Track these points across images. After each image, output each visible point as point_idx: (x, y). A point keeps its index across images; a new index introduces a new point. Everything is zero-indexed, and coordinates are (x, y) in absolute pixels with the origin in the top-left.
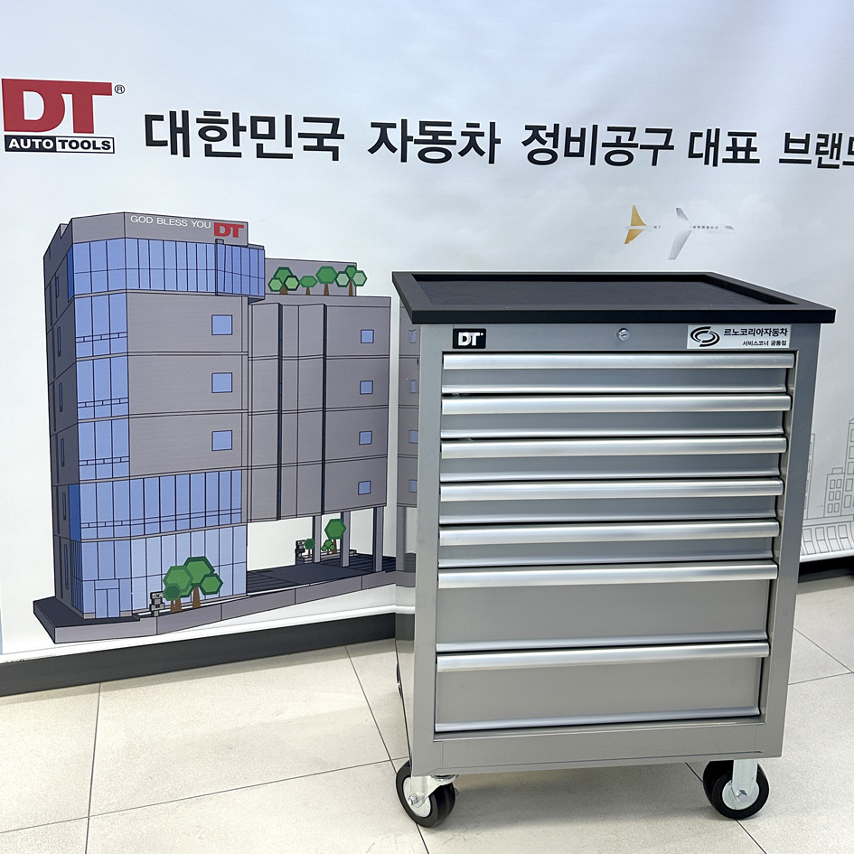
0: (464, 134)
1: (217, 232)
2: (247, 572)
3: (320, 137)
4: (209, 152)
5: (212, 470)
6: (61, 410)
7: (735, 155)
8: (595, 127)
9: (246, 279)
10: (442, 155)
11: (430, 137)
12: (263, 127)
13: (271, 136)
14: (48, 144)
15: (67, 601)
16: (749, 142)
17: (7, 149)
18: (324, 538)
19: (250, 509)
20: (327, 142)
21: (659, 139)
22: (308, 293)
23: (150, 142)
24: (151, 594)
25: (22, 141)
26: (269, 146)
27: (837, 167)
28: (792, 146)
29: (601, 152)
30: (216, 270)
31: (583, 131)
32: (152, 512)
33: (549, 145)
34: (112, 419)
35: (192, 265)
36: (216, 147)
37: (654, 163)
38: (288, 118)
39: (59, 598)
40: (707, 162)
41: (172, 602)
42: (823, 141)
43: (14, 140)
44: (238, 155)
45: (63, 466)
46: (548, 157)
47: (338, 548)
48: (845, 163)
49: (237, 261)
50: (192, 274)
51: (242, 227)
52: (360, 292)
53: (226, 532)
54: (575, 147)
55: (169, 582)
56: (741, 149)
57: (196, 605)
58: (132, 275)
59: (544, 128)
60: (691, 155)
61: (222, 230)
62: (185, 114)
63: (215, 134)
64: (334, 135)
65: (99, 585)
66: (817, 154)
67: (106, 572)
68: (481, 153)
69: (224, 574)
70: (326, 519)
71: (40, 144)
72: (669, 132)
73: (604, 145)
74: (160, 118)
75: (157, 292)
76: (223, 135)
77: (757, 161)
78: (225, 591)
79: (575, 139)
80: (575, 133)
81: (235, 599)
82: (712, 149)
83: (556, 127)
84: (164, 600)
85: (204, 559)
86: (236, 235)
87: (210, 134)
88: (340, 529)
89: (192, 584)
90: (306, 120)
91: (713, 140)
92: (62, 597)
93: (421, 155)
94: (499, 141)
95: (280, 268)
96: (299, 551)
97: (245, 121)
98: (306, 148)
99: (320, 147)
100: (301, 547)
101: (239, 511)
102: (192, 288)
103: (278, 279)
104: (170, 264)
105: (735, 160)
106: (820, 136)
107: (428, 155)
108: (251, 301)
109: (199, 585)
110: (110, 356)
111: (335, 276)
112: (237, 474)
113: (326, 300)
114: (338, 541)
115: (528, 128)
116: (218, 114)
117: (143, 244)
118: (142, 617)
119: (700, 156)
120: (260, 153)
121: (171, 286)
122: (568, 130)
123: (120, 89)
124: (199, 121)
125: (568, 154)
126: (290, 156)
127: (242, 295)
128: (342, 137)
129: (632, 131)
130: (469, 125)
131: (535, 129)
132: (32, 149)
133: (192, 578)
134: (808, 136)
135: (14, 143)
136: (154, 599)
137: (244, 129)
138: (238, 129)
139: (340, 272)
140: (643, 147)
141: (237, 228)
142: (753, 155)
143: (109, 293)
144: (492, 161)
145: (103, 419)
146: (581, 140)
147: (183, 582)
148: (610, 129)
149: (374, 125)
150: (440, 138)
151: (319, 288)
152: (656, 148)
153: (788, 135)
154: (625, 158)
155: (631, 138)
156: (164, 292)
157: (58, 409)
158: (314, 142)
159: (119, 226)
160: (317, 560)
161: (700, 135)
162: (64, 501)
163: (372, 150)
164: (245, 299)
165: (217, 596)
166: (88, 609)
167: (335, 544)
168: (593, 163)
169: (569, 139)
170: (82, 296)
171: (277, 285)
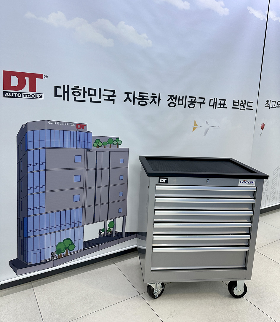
0: (151, 97)
1: (77, 127)
2: (83, 242)
3: (109, 96)
4: (75, 100)
5: (73, 209)
6: (22, 191)
7: (221, 106)
8: (186, 96)
9: (86, 143)
10: (145, 103)
11: (142, 98)
12: (92, 92)
13: (94, 95)
14: (19, 95)
15: (22, 260)
16: (224, 102)
17: (4, 96)
18: (108, 228)
19: (85, 221)
20: (111, 98)
21: (202, 101)
22: (105, 148)
23: (56, 96)
24: (52, 253)
25: (10, 94)
26: (94, 99)
27: (244, 110)
28: (235, 104)
29: (187, 104)
30: (77, 140)
31: (183, 97)
32: (52, 224)
33: (174, 101)
34: (39, 193)
35: (69, 139)
36: (78, 98)
37: (200, 108)
38: (100, 90)
39: (19, 259)
40: (214, 108)
41: (59, 255)
42: (242, 102)
43: (7, 93)
44: (84, 101)
45: (22, 211)
46: (173, 105)
47: (112, 231)
48: (246, 109)
49: (83, 137)
50: (69, 142)
51: (85, 125)
52: (120, 146)
53: (77, 229)
54: (181, 102)
55: (58, 248)
56: (222, 104)
57: (67, 255)
58: (48, 142)
59: (173, 96)
60: (210, 106)
61: (79, 127)
62: (68, 86)
63: (77, 94)
64: (113, 96)
65: (33, 252)
66: (240, 106)
67: (36, 247)
68: (156, 103)
69: (76, 243)
70: (109, 222)
71: (17, 95)
72: (204, 98)
73: (188, 102)
74: (60, 87)
75: (56, 148)
76: (80, 94)
77: (226, 108)
78: (76, 249)
79: (181, 100)
80: (181, 98)
81: (80, 251)
82: (215, 104)
83: (176, 96)
84: (56, 255)
85: (69, 239)
86: (83, 128)
87: (76, 94)
88: (113, 225)
89: (65, 248)
90: (105, 90)
91: (215, 101)
92: (20, 258)
93: (139, 103)
94: (161, 100)
95: (97, 139)
96: (100, 233)
97: (86, 90)
98: (105, 100)
99: (109, 100)
100: (100, 232)
101: (81, 222)
102: (69, 146)
103: (96, 143)
104: (61, 138)
105: (221, 107)
106: (241, 101)
107: (141, 103)
108: (88, 150)
109: (68, 248)
110: (39, 171)
111: (113, 141)
112: (81, 209)
113: (110, 149)
114: (112, 228)
115: (169, 96)
116: (78, 87)
117: (52, 131)
118: (48, 261)
119: (212, 106)
120: (91, 101)
121: (61, 146)
122: (179, 97)
123: (46, 77)
124: (72, 89)
125: (179, 104)
126: (100, 102)
127: (85, 149)
128: (116, 96)
129: (195, 98)
130: (153, 94)
131: (171, 96)
132: (14, 97)
133: (65, 246)
134: (239, 101)
135: (7, 94)
136: (53, 255)
137: (86, 92)
138: (84, 92)
139: (114, 140)
140: (198, 103)
141: (84, 126)
142: (225, 106)
143: (39, 149)
144: (158, 106)
145: (36, 193)
146: (182, 100)
147: (62, 247)
148: (190, 97)
149: (125, 93)
150: (145, 98)
151: (108, 146)
152: (201, 103)
153: (234, 100)
154: (193, 106)
155: (195, 100)
156: (59, 148)
157: (20, 191)
158: (107, 98)
159: (44, 125)
160: (105, 235)
161: (212, 100)
162: (22, 224)
163: (125, 101)
164: (86, 150)
165: (73, 251)
166: (30, 261)
167: (111, 230)
168: (185, 107)
169: (179, 100)
170: (30, 150)
171: (96, 145)
